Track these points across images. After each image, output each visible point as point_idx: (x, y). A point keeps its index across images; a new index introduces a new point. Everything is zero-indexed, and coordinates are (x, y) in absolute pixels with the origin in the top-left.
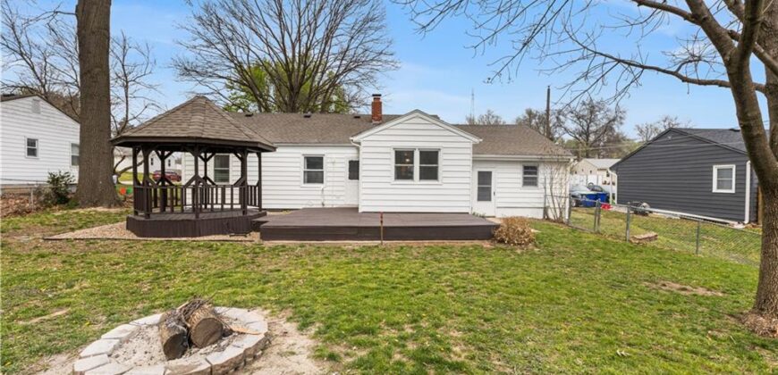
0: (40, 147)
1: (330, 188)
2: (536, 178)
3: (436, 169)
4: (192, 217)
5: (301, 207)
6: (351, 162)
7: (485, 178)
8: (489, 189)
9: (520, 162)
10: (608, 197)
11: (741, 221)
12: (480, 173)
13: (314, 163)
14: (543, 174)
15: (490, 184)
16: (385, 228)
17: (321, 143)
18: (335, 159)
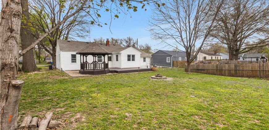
2: (145, 60)
11: (171, 67)
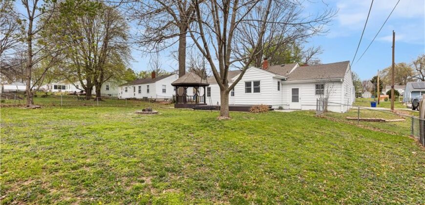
2: (323, 91)
3: (259, 88)
7: (295, 92)
9: (314, 83)
12: (293, 89)
14: (327, 88)
15: (298, 94)
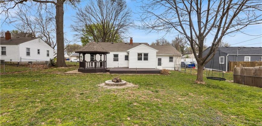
0: (40, 51)
1: (120, 63)
2: (172, 60)
3: (148, 58)
4: (94, 69)
5: (113, 67)
6: (125, 56)
7: (160, 60)
8: (161, 63)
9: (169, 56)
10: (195, 65)
11: (225, 71)
12: (158, 59)
13: (116, 56)
14: (174, 59)
15: (161, 61)
16: (137, 71)
17: (118, 51)
18: (122, 55)
